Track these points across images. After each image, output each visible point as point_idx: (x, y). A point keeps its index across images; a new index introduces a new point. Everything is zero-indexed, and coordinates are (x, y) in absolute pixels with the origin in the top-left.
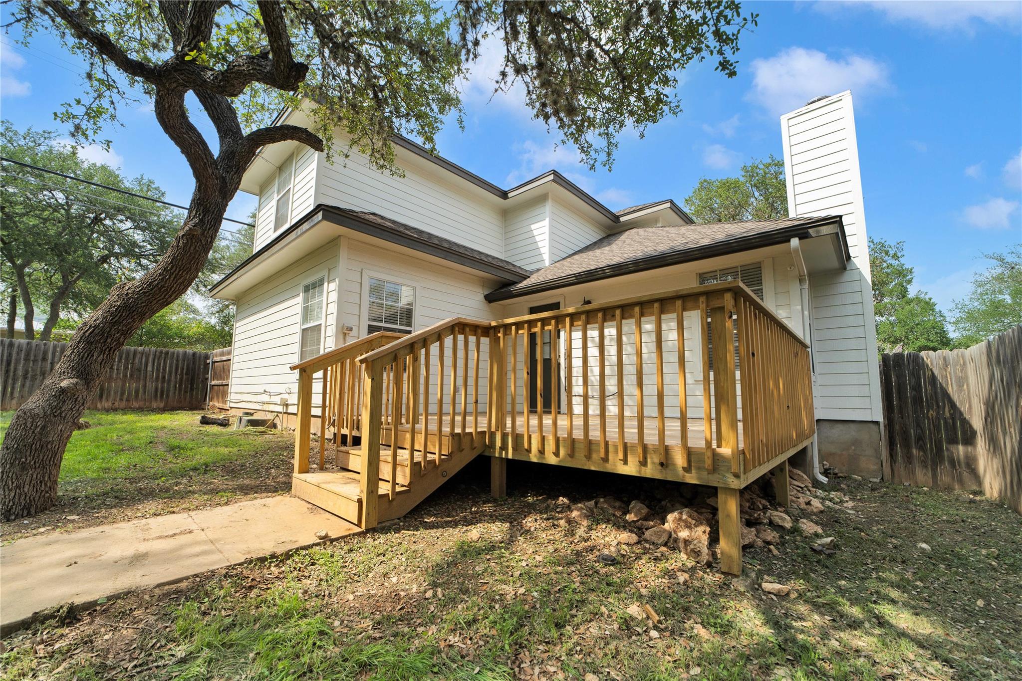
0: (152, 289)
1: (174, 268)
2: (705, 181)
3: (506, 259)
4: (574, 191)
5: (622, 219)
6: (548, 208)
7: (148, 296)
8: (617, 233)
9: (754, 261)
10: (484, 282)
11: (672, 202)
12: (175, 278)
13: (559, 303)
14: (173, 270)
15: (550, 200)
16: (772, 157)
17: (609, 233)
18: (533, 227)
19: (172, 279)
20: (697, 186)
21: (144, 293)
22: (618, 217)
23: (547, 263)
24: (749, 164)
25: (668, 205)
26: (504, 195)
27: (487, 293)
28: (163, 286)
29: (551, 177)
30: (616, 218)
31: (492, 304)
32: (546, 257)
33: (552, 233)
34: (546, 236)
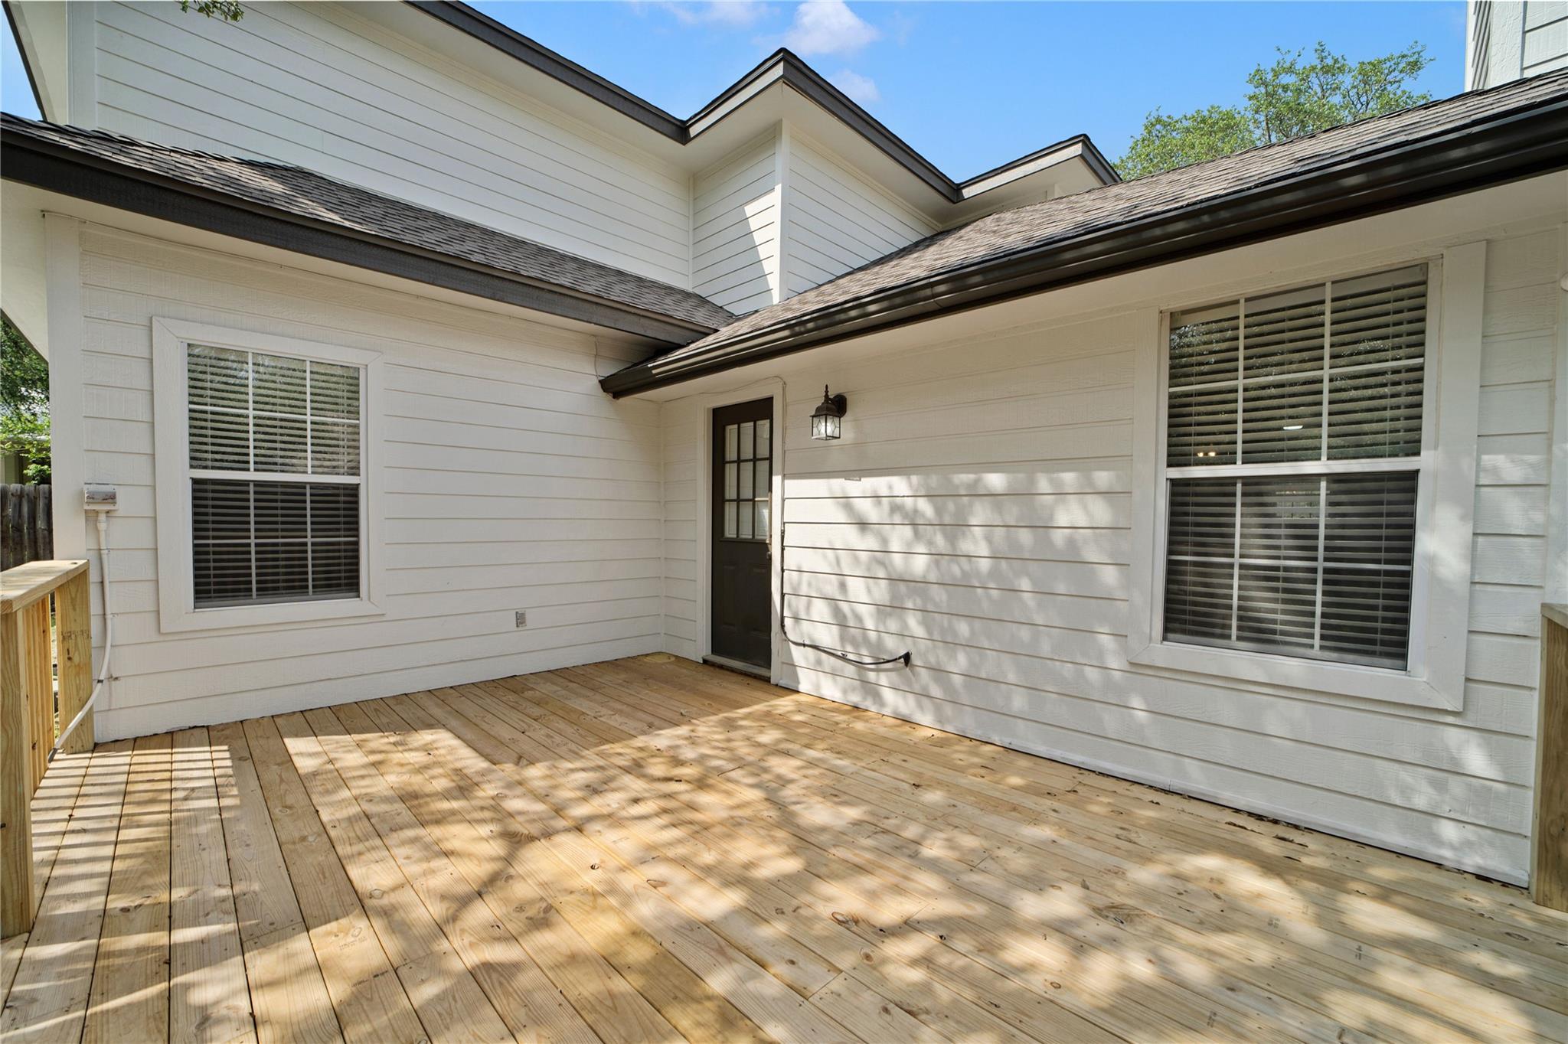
2: (1159, 120)
3: (697, 291)
4: (845, 114)
5: (968, 193)
6: (782, 158)
8: (955, 229)
9: (1396, 260)
10: (597, 350)
11: (1085, 140)
13: (770, 400)
15: (785, 137)
16: (1321, 50)
17: (940, 227)
18: (749, 210)
20: (1140, 132)
22: (957, 189)
23: (776, 300)
24: (1268, 65)
25: (1078, 149)
26: (680, 131)
27: (608, 370)
29: (779, 71)
30: (953, 191)
31: (623, 400)
32: (774, 282)
33: (787, 221)
34: (776, 232)
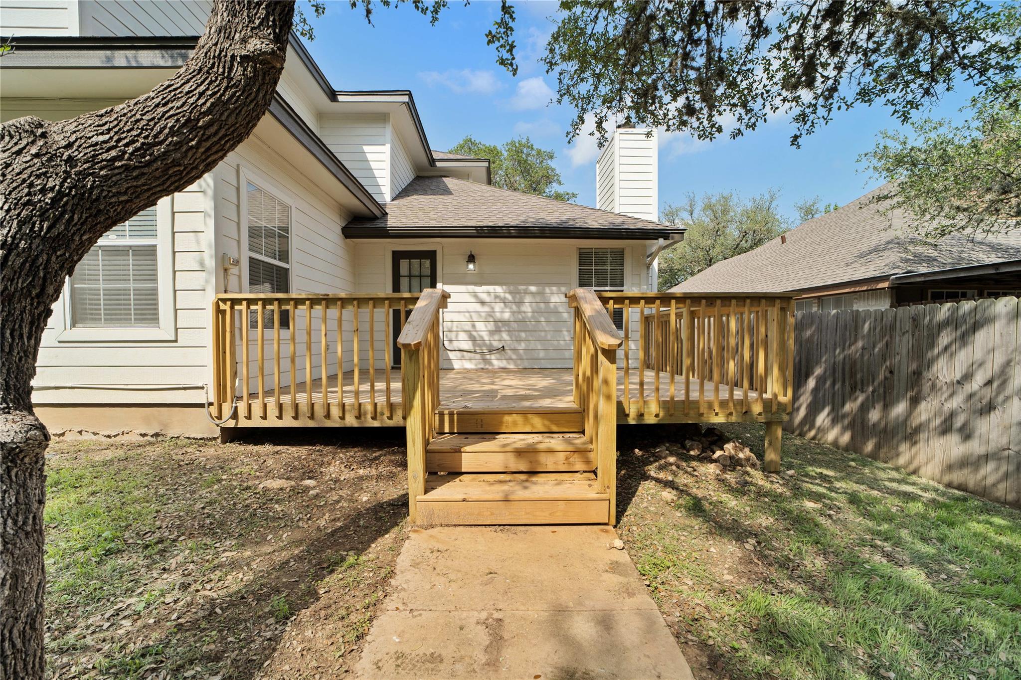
0: (149, 164)
1: (215, 128)
5: (438, 164)
7: (136, 178)
12: (208, 149)
13: (434, 252)
14: (212, 130)
15: (390, 123)
18: (366, 149)
19: (202, 150)
21: (126, 168)
23: (388, 199)
25: (487, 164)
26: (333, 95)
27: (343, 224)
28: (175, 164)
29: (406, 99)
30: (433, 161)
31: (348, 240)
32: (386, 191)
33: (391, 163)
34: (387, 165)
